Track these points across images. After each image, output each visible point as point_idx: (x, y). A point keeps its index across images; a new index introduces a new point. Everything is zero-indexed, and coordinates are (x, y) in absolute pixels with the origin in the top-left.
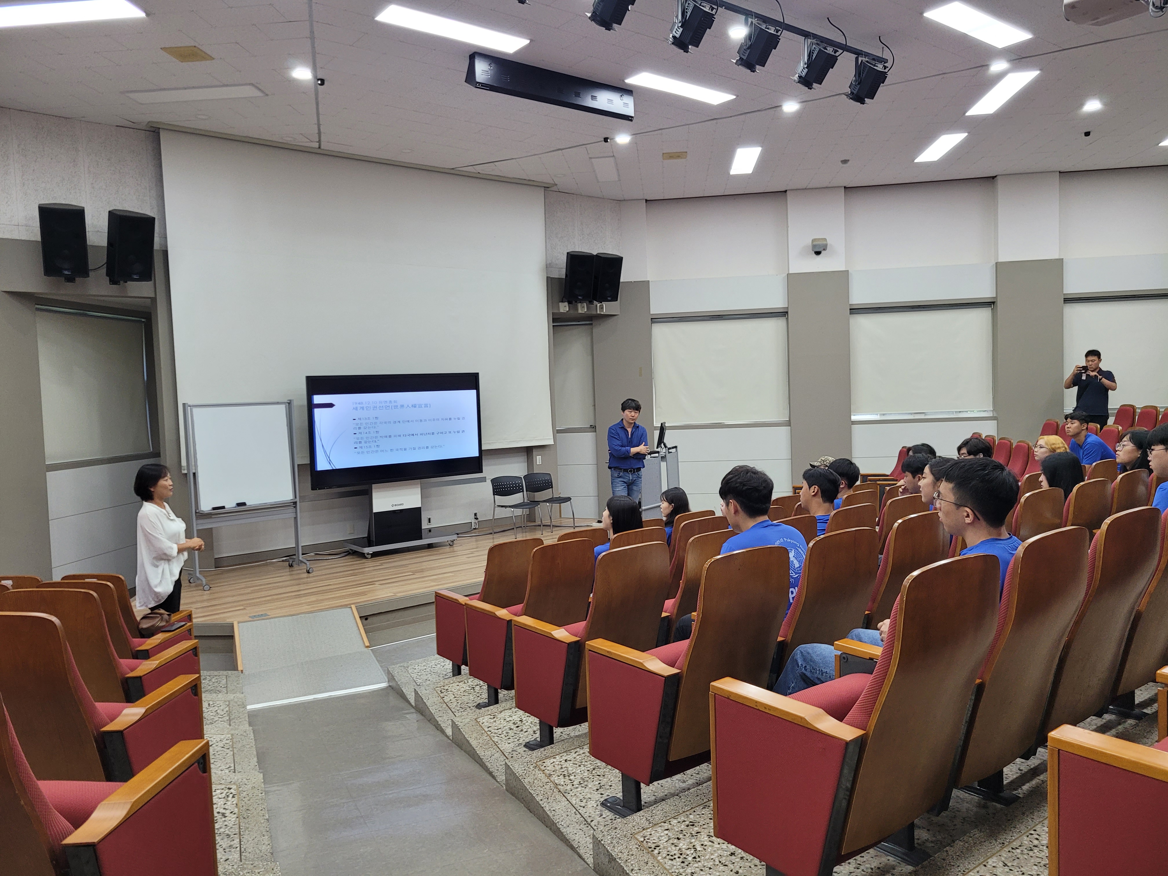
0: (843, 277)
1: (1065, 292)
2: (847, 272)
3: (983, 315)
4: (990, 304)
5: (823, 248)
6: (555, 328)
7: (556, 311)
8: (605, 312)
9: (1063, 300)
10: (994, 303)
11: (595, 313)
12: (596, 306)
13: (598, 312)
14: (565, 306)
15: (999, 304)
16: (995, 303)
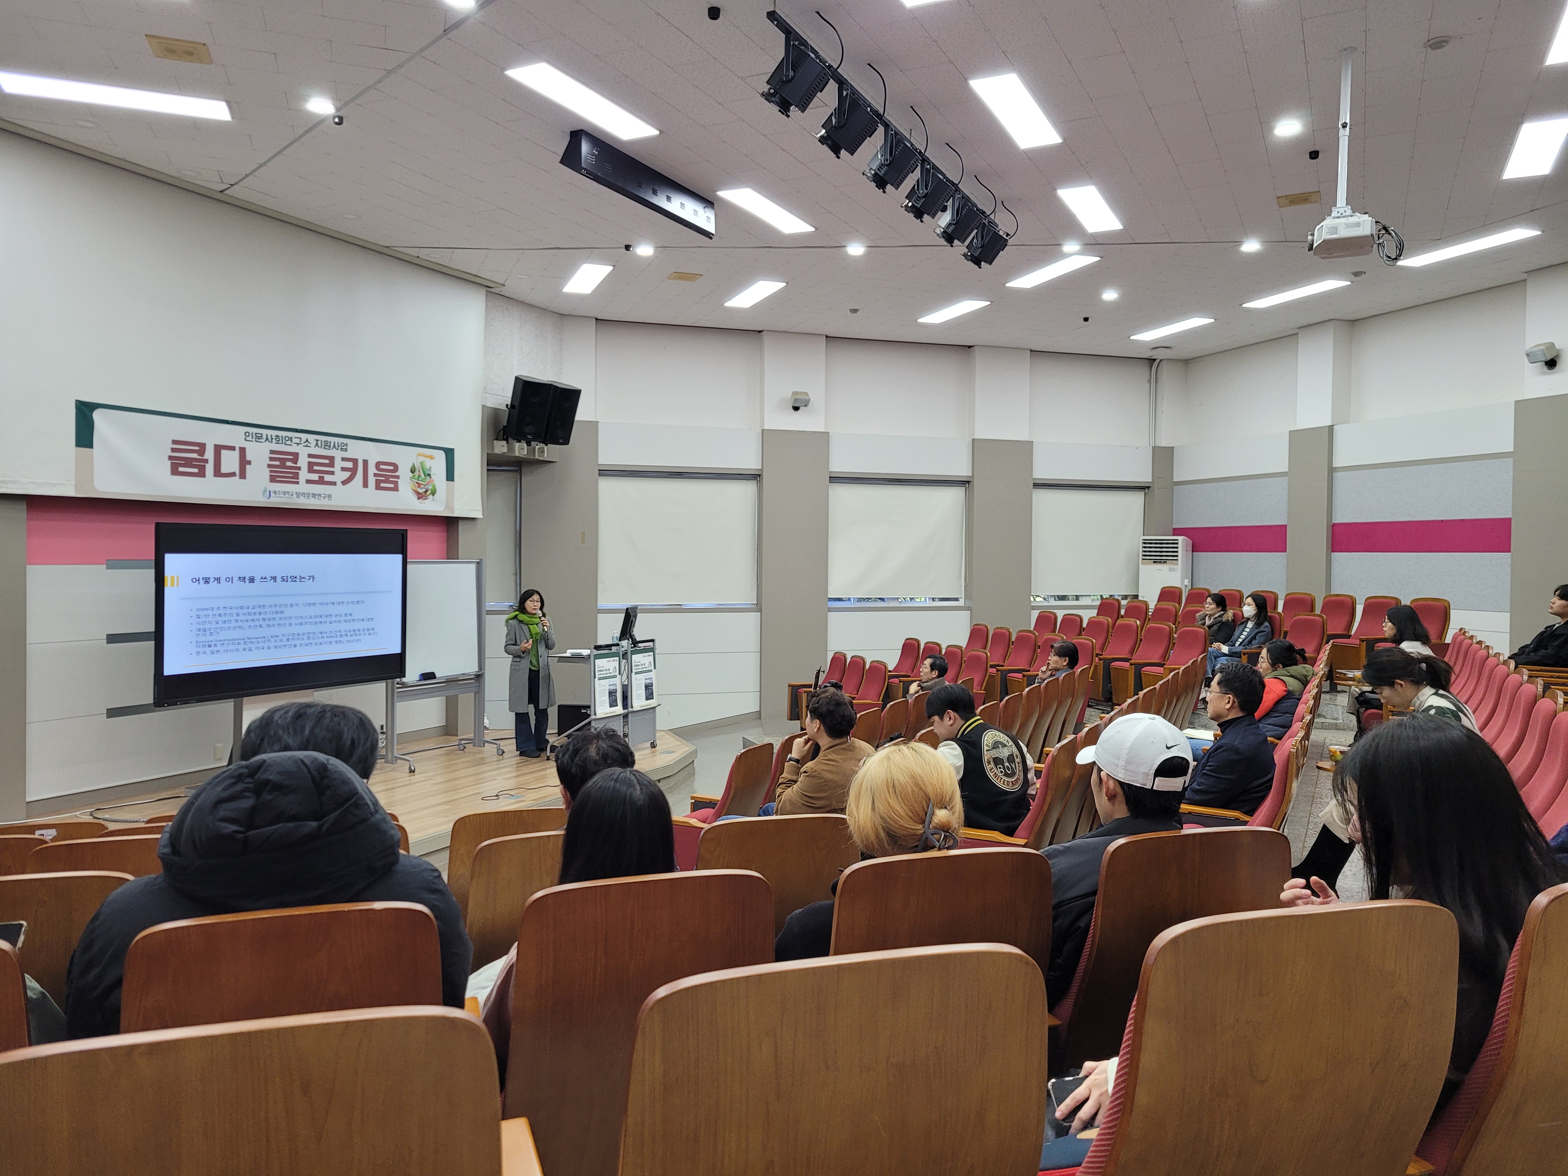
0: (823, 438)
1: (1034, 477)
2: (826, 434)
3: (956, 494)
4: (965, 483)
5: (804, 404)
6: (490, 472)
7: (490, 452)
8: (546, 457)
9: (1032, 484)
10: (968, 482)
11: (532, 458)
12: (534, 448)
13: (537, 457)
14: (503, 446)
15: (976, 483)
16: (971, 484)
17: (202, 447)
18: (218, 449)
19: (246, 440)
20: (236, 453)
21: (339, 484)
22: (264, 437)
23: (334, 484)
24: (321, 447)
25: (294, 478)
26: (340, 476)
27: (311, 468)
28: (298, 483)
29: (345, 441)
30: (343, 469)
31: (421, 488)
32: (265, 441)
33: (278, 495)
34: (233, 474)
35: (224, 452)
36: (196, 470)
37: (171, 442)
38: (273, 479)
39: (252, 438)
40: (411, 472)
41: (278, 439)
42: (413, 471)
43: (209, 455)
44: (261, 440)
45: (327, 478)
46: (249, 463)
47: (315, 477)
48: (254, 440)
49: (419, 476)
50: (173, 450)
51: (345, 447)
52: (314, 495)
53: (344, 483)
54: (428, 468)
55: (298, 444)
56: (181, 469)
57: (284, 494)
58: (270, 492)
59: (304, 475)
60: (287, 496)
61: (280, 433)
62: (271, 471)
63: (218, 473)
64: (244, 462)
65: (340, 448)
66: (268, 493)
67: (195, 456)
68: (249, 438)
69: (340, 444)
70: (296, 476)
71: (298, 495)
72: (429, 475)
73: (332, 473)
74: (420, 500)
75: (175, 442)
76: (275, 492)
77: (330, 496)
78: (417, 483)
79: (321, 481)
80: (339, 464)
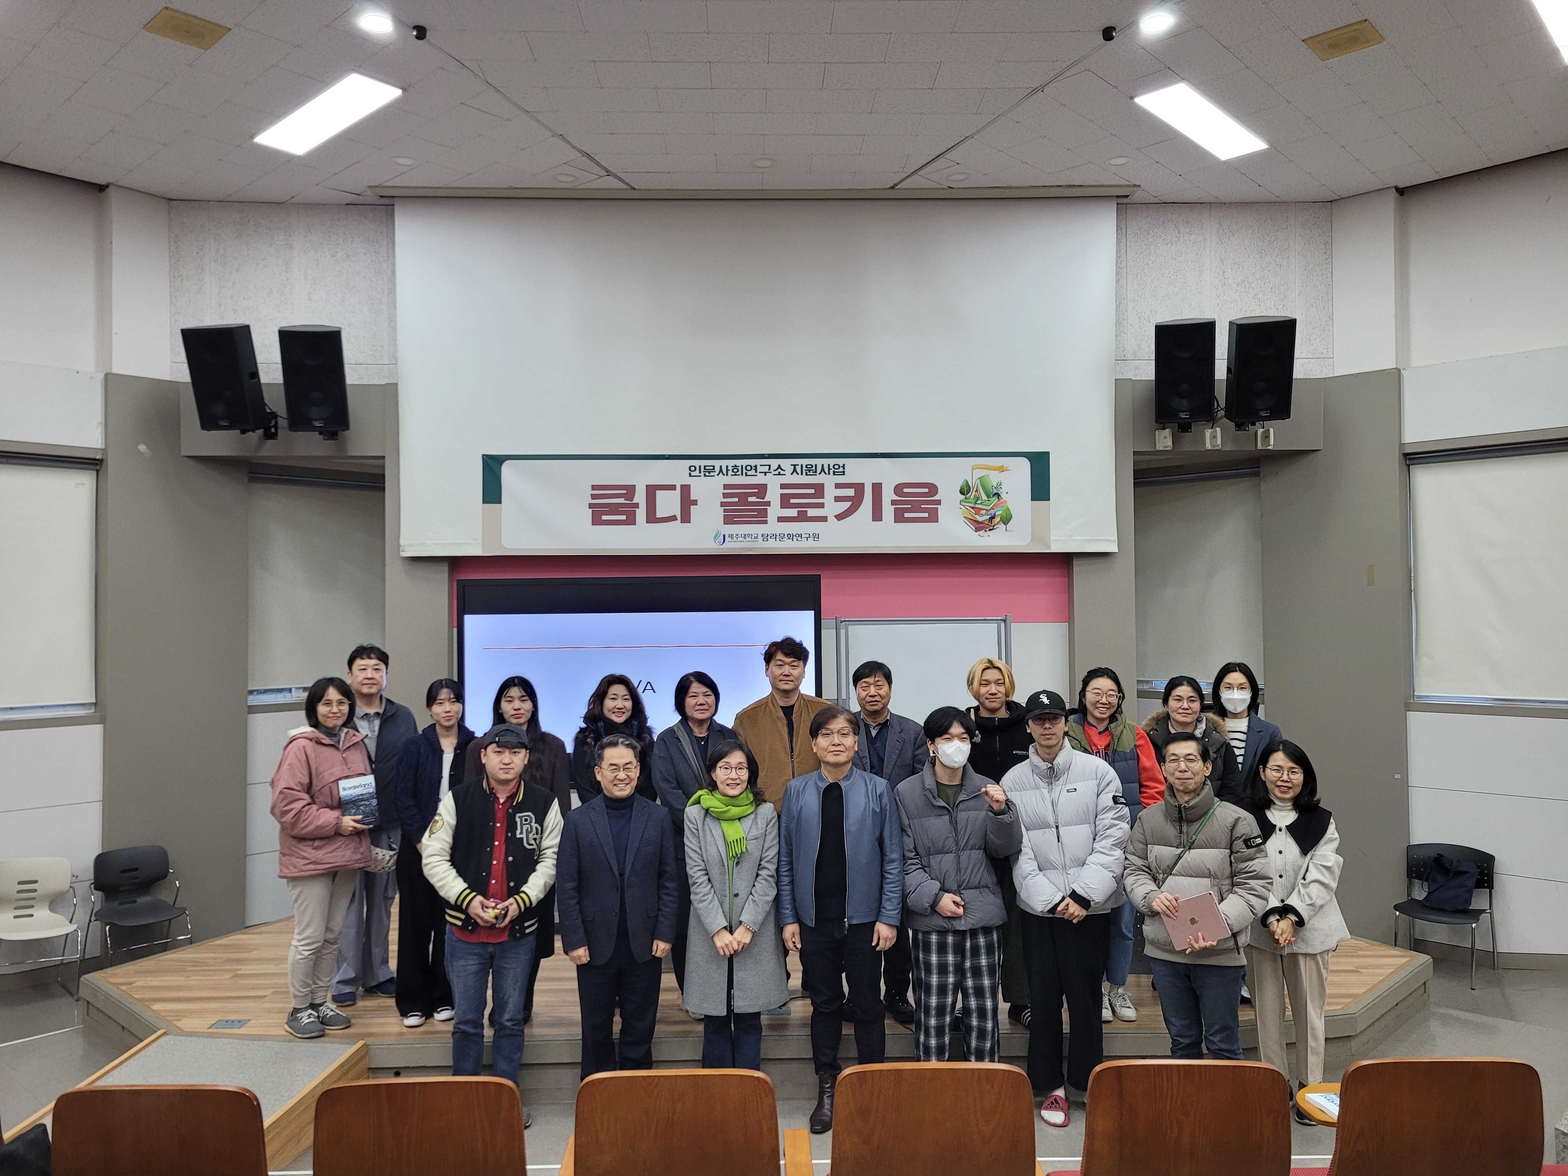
17: (631, 490)
18: (651, 491)
19: (690, 475)
20: (677, 493)
21: (832, 519)
22: (717, 469)
23: (824, 519)
24: (802, 474)
25: (761, 517)
26: (832, 508)
27: (785, 502)
28: (766, 522)
29: (841, 461)
30: (838, 499)
31: (982, 515)
32: (718, 475)
33: (735, 539)
34: (673, 518)
35: (659, 493)
36: (624, 517)
37: (590, 488)
38: (728, 520)
39: (700, 472)
40: (962, 492)
41: (735, 470)
42: (965, 490)
43: (640, 497)
44: (712, 474)
45: (811, 512)
46: (695, 502)
47: (793, 512)
48: (702, 474)
49: (977, 498)
50: (593, 497)
51: (841, 469)
52: (790, 536)
53: (840, 517)
54: (995, 485)
55: (765, 473)
56: (604, 518)
57: (745, 538)
58: (724, 535)
59: (775, 511)
60: (748, 539)
61: (739, 462)
62: (725, 511)
63: (652, 518)
64: (687, 502)
65: (831, 472)
66: (722, 538)
67: (621, 501)
68: (697, 473)
69: (831, 467)
70: (764, 513)
71: (765, 537)
72: (998, 495)
73: (821, 505)
74: (981, 533)
75: (594, 487)
76: (731, 536)
77: (816, 537)
78: (973, 508)
79: (802, 517)
80: (830, 492)
